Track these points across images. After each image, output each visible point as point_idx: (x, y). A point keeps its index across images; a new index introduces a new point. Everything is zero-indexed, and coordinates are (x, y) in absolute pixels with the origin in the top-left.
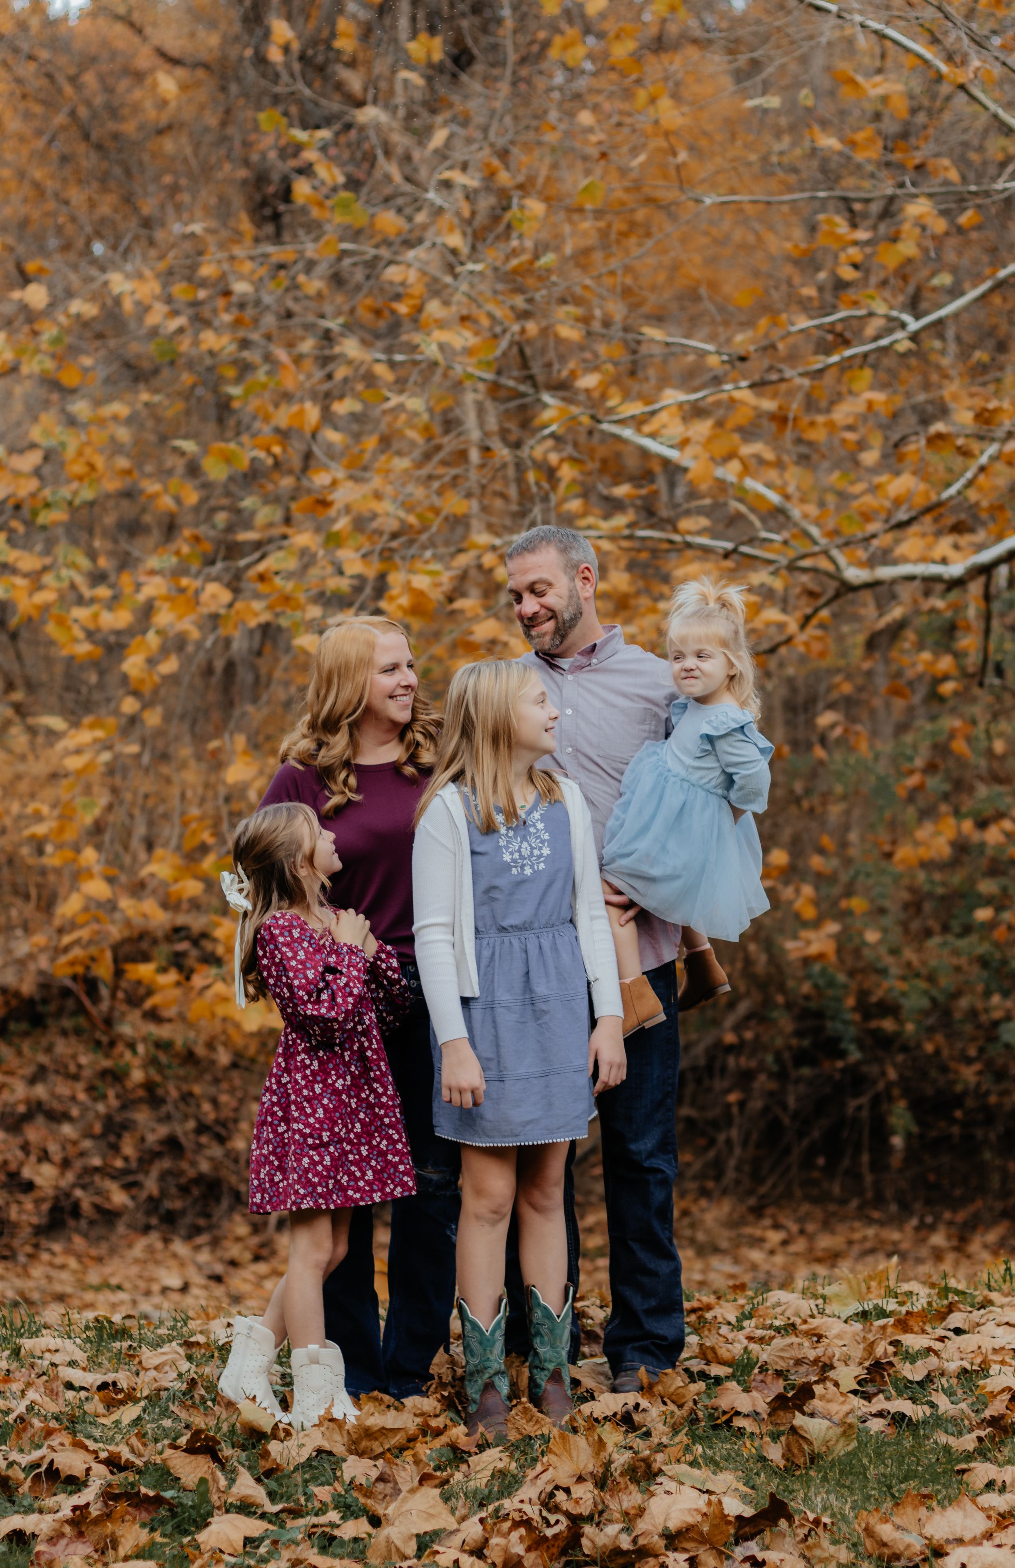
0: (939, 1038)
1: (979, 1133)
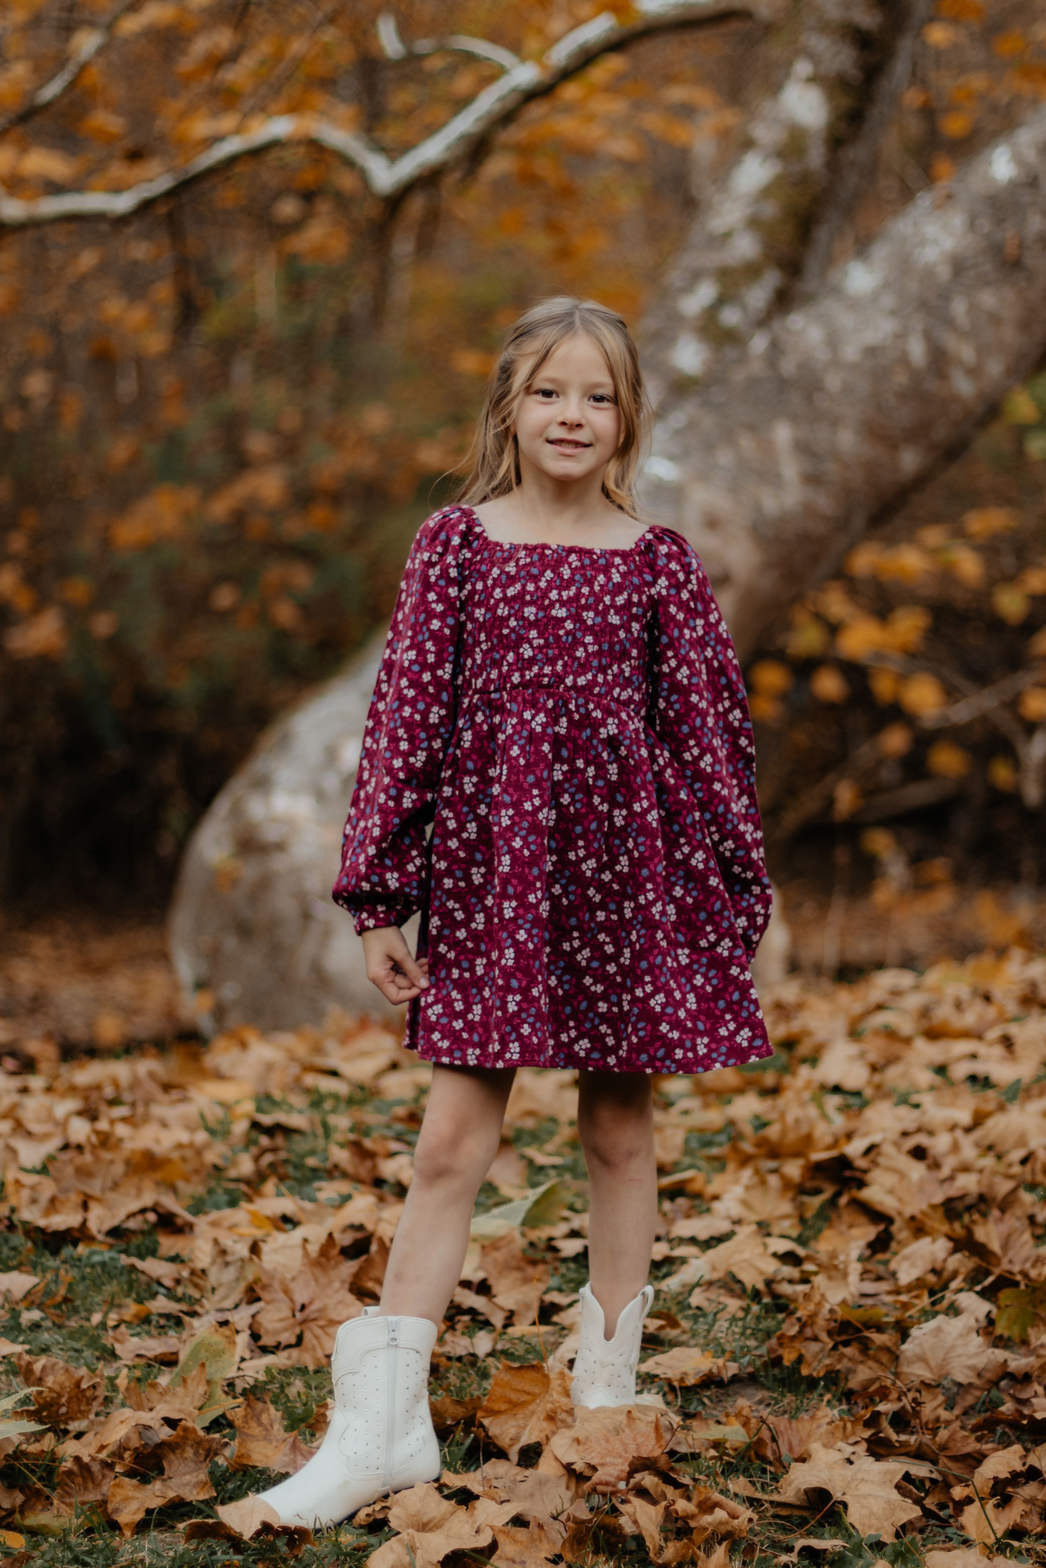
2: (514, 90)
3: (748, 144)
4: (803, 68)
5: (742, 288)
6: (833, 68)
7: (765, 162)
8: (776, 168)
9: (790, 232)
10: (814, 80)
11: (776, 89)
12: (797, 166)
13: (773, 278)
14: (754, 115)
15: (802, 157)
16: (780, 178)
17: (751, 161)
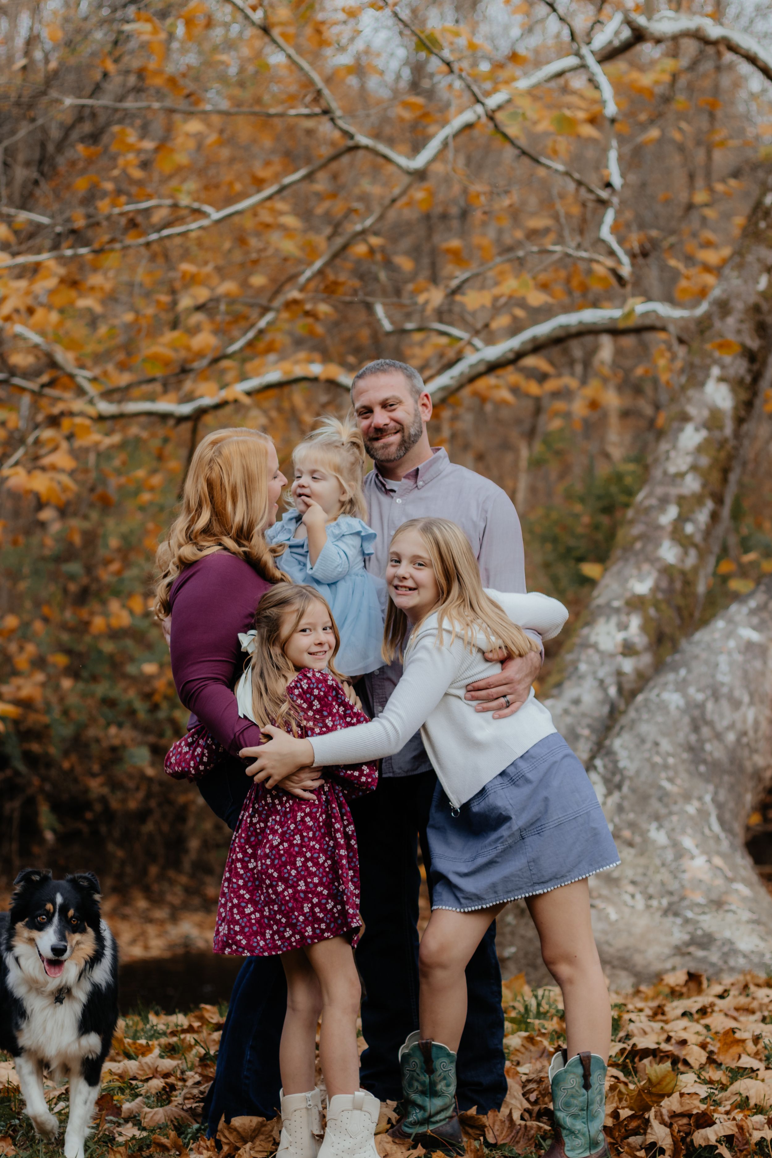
0: (74, 758)
1: (103, 829)
2: (481, 361)
3: (685, 418)
4: (716, 371)
5: (692, 511)
6: (731, 372)
7: (697, 429)
8: (704, 434)
9: (716, 476)
10: (722, 379)
11: (702, 384)
12: (717, 434)
13: (710, 505)
14: (689, 400)
15: (721, 428)
16: (707, 440)
17: (689, 429)
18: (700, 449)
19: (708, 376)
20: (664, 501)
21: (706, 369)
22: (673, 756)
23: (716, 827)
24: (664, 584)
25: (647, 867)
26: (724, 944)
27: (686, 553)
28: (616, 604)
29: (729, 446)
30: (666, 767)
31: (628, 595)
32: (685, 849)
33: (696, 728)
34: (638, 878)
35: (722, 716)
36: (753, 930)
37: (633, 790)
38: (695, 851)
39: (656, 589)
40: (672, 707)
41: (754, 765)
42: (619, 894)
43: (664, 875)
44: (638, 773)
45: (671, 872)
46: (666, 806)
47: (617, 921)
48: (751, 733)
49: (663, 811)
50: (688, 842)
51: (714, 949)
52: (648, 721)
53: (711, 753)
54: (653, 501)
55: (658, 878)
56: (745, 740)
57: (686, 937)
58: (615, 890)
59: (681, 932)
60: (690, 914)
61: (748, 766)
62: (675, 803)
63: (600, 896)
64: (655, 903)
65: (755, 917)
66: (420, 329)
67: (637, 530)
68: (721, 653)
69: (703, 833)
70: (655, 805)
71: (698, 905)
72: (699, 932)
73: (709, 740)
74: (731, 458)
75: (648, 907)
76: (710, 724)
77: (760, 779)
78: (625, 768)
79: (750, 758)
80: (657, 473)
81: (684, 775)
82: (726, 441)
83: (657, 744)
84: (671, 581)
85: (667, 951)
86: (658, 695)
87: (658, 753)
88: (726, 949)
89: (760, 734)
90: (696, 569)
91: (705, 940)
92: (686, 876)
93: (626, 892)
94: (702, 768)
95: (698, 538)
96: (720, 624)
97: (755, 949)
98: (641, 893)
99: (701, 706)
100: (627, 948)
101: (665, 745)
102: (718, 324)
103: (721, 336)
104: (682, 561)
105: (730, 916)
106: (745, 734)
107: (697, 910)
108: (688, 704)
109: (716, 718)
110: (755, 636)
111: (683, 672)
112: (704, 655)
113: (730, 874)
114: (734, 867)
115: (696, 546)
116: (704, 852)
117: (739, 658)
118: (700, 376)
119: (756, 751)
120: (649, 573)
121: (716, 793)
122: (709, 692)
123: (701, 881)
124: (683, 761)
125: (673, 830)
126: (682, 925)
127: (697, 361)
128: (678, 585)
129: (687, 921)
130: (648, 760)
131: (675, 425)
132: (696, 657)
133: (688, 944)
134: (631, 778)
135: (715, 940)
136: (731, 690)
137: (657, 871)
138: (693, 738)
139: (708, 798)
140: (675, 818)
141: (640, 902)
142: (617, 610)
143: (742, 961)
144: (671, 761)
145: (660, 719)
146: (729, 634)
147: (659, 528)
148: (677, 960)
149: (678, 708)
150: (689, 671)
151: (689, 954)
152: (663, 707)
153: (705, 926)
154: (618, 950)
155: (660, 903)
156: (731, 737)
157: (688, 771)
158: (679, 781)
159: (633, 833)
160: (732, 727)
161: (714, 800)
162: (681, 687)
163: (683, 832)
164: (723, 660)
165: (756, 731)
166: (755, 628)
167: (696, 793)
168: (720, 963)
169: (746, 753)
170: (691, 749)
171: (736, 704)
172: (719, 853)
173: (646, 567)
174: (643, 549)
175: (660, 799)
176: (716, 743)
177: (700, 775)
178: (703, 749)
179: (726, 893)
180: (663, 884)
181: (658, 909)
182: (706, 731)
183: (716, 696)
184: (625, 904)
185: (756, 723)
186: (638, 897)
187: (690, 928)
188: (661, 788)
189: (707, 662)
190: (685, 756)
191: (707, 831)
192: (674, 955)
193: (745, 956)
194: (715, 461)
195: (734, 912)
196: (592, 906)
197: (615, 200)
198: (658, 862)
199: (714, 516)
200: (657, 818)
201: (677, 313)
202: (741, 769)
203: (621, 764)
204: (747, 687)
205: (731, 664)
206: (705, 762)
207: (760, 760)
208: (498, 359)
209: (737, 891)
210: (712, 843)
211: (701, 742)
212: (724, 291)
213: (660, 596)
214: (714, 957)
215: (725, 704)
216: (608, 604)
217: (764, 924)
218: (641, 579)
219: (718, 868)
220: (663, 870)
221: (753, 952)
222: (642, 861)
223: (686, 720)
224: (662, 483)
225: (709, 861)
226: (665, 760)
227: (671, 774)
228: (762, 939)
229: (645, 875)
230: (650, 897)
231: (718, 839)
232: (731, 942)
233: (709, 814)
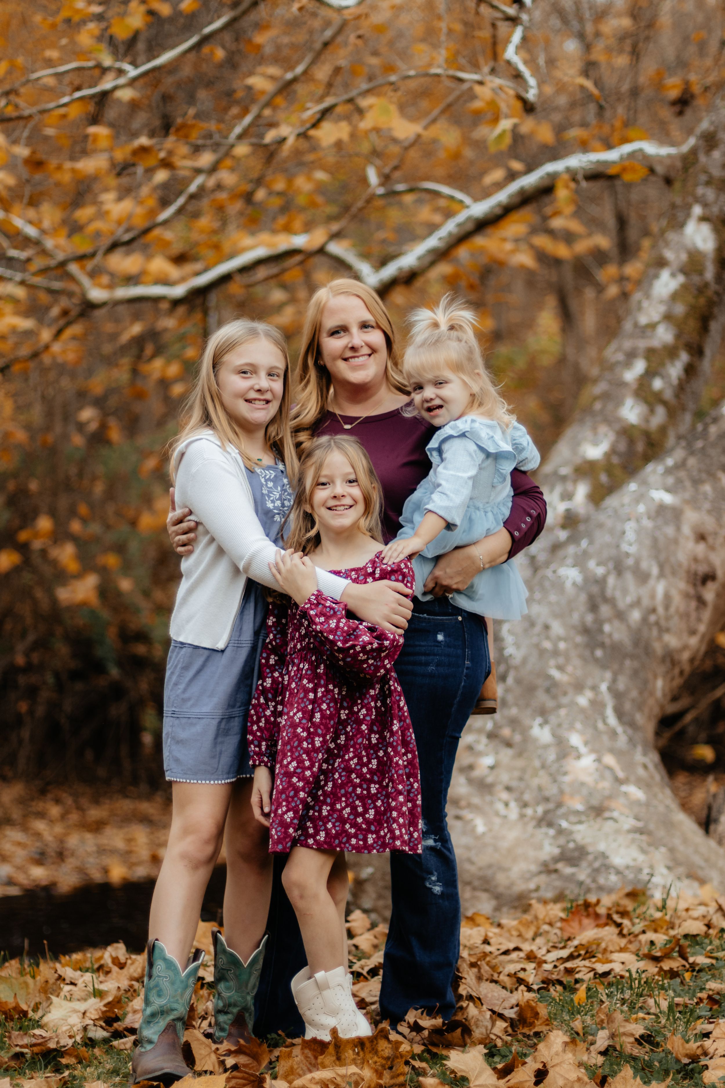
2: (469, 219)
3: (661, 263)
4: (697, 210)
5: (662, 364)
6: (715, 210)
7: (673, 275)
8: (681, 279)
9: (693, 324)
10: (703, 219)
11: (682, 225)
12: (696, 279)
13: (684, 357)
14: (667, 244)
15: (701, 273)
16: (684, 287)
17: (665, 275)
18: (675, 297)
19: (688, 215)
20: (631, 356)
21: (688, 207)
22: (565, 639)
23: (612, 720)
24: (622, 447)
25: (524, 770)
26: (596, 858)
27: (652, 411)
28: (564, 471)
29: (710, 293)
30: (556, 653)
31: (578, 461)
32: (572, 747)
33: (593, 607)
34: (514, 784)
35: (625, 592)
36: (633, 841)
37: (518, 681)
38: (583, 749)
39: (613, 451)
40: (568, 585)
41: (666, 646)
42: (491, 803)
43: (542, 779)
44: (525, 661)
45: (551, 775)
46: (554, 697)
47: (484, 834)
48: (660, 610)
49: (550, 704)
50: (575, 740)
51: (584, 864)
52: (539, 602)
53: (610, 635)
54: (620, 357)
55: (535, 782)
56: (653, 618)
57: (556, 851)
58: (488, 798)
59: (551, 844)
60: (564, 824)
61: (658, 648)
62: (565, 694)
63: (469, 806)
64: (529, 811)
65: (640, 824)
66: (411, 190)
67: (599, 388)
68: (629, 519)
69: (595, 728)
70: (542, 697)
71: (577, 813)
72: (571, 845)
73: (609, 620)
74: (711, 304)
75: (522, 816)
76: (611, 601)
77: (674, 663)
78: (511, 655)
79: (660, 638)
80: (628, 326)
81: (576, 662)
82: (706, 285)
83: (547, 627)
84: (631, 442)
85: (534, 868)
86: (554, 572)
87: (548, 638)
88: (597, 865)
89: (672, 610)
90: (663, 430)
91: (576, 854)
92: (567, 779)
93: (500, 800)
94: (599, 653)
95: (668, 395)
96: (633, 486)
97: (631, 863)
98: (517, 800)
99: (601, 582)
100: (490, 866)
101: (557, 628)
102: (703, 159)
103: (706, 172)
104: (647, 421)
105: (609, 825)
106: (654, 610)
107: (573, 819)
108: (586, 580)
109: (618, 594)
110: (667, 498)
111: (584, 543)
112: (609, 523)
113: (621, 774)
114: (629, 766)
115: (665, 403)
116: (593, 751)
117: (647, 523)
118: (680, 215)
119: (668, 630)
120: (606, 435)
121: (614, 681)
122: (611, 565)
123: (583, 784)
124: (576, 646)
125: (559, 725)
126: (555, 837)
127: (678, 200)
128: (640, 447)
129: (561, 832)
130: (537, 646)
131: (652, 271)
132: (601, 526)
133: (556, 860)
134: (516, 668)
135: (588, 853)
136: (637, 562)
137: (535, 774)
138: (589, 618)
139: (604, 687)
140: (563, 712)
141: (513, 812)
142: (564, 479)
143: (613, 878)
144: (562, 645)
145: (553, 598)
146: (639, 498)
147: (623, 384)
148: (543, 879)
149: (574, 584)
150: (591, 543)
151: (556, 871)
152: (559, 585)
153: (578, 837)
154: (480, 869)
155: (535, 812)
156: (636, 615)
157: (581, 657)
158: (570, 669)
159: (514, 731)
160: (637, 603)
161: (609, 689)
162: (580, 562)
163: (571, 727)
164: (630, 527)
165: (667, 607)
166: (668, 490)
167: (589, 682)
168: (588, 881)
169: (655, 632)
170: (586, 631)
171: (643, 577)
172: (612, 751)
173: (603, 429)
174: (602, 411)
175: (548, 691)
176: (616, 623)
177: (596, 660)
178: (601, 631)
179: (610, 797)
180: (540, 788)
181: (533, 818)
182: (605, 610)
183: (619, 569)
184: (497, 814)
185: (667, 598)
186: (513, 805)
187: (562, 841)
188: (549, 677)
189: (612, 532)
190: (579, 639)
191: (600, 725)
192: (540, 873)
193: (618, 872)
194: (693, 308)
195: (615, 821)
196: (458, 818)
197: (524, 17)
198: (537, 763)
199: (690, 370)
200: (543, 712)
201: (665, 151)
202: (648, 651)
203: (507, 652)
204: (656, 558)
205: (638, 532)
206: (602, 645)
207: (672, 641)
208: (486, 215)
209: (625, 794)
210: (605, 738)
211: (599, 623)
212: (712, 123)
213: (615, 460)
214: (583, 875)
215: (629, 577)
216: (555, 473)
217: (649, 833)
218: (596, 443)
219: (609, 768)
220: (542, 773)
221: (628, 867)
222: (520, 763)
223: (583, 598)
224: (632, 336)
225: (598, 760)
226: (555, 645)
227: (561, 660)
228: (643, 851)
229: (521, 779)
230: (525, 805)
231: (613, 734)
232: (604, 855)
233: (603, 706)
